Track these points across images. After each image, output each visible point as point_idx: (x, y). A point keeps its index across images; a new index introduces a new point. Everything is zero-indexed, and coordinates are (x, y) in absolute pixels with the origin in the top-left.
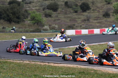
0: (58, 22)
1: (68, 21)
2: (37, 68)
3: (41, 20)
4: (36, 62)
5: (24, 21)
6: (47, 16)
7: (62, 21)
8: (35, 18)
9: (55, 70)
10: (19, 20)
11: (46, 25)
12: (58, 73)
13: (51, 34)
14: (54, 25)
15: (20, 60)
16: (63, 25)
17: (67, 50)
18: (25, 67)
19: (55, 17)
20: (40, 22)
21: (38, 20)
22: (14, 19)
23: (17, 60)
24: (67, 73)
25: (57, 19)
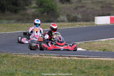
0: (82, 10)
1: (99, 8)
2: (54, 61)
3: (54, 7)
4: (51, 56)
5: (25, 9)
6: (63, 1)
7: (88, 9)
8: (44, 4)
9: (80, 64)
10: (17, 8)
11: (62, 15)
12: (85, 66)
13: (71, 25)
14: (76, 15)
15: (27, 55)
16: (90, 15)
17: (97, 43)
18: (35, 62)
19: (77, 2)
20: (53, 10)
21: (48, 7)
22: (9, 6)
23: (22, 55)
24: (97, 67)
25: (80, 5)
